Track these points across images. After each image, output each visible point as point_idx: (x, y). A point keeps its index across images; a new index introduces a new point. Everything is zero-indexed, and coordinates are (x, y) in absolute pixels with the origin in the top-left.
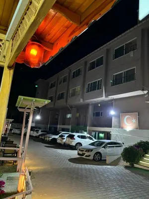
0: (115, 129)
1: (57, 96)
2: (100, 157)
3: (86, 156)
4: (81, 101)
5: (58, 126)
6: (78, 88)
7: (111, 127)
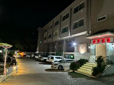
0: (76, 53)
1: (48, 36)
2: (61, 68)
3: (54, 68)
4: (59, 38)
5: (50, 52)
6: (58, 31)
7: (74, 52)
